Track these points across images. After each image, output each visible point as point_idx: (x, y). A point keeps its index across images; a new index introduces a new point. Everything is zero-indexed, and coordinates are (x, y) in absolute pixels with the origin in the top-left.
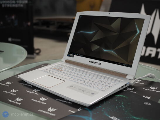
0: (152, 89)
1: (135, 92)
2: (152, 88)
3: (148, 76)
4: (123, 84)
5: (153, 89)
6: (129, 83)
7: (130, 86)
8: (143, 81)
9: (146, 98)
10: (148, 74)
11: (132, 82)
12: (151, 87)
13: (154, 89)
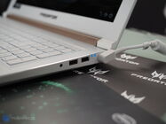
0: (155, 78)
1: (105, 81)
2: (157, 75)
3: (153, 46)
4: (78, 56)
5: (158, 78)
6: (98, 56)
7: (100, 65)
8: (139, 59)
9: (128, 101)
10: (153, 42)
11: (105, 54)
12: (155, 72)
13: (161, 78)
